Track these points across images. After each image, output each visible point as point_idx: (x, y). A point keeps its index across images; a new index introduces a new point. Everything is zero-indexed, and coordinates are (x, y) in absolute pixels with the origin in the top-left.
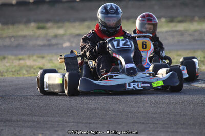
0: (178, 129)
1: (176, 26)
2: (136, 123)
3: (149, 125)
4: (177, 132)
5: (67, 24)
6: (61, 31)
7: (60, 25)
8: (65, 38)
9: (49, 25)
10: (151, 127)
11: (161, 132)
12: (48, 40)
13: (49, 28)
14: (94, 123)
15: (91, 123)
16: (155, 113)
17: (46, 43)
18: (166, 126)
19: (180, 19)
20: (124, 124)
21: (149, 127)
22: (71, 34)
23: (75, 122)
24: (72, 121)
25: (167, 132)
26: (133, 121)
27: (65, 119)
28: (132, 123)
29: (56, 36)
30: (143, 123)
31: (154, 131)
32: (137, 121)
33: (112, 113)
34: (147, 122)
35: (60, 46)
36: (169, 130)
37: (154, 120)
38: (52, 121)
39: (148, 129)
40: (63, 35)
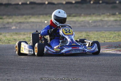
0: (71, 73)
1: (71, 19)
2: (49, 70)
3: (56, 71)
4: (70, 75)
5: (14, 17)
6: (11, 20)
7: (11, 17)
8: (13, 24)
9: (5, 17)
10: (57, 72)
11: (62, 74)
12: (4, 25)
13: (4, 19)
14: (27, 69)
15: (25, 70)
16: (59, 65)
17: (3, 27)
18: (65, 71)
19: (74, 15)
20: (43, 70)
21: (56, 72)
22: (16, 22)
23: (17, 69)
24: (15, 68)
25: (65, 74)
26: (47, 69)
27: (11, 67)
28: (47, 70)
29: (8, 23)
30: (53, 70)
31: (58, 74)
32: (50, 69)
33: (37, 64)
34: (55, 69)
35: (10, 28)
36: (66, 74)
37: (58, 68)
38: (5, 68)
39: (55, 73)
40: (12, 22)
